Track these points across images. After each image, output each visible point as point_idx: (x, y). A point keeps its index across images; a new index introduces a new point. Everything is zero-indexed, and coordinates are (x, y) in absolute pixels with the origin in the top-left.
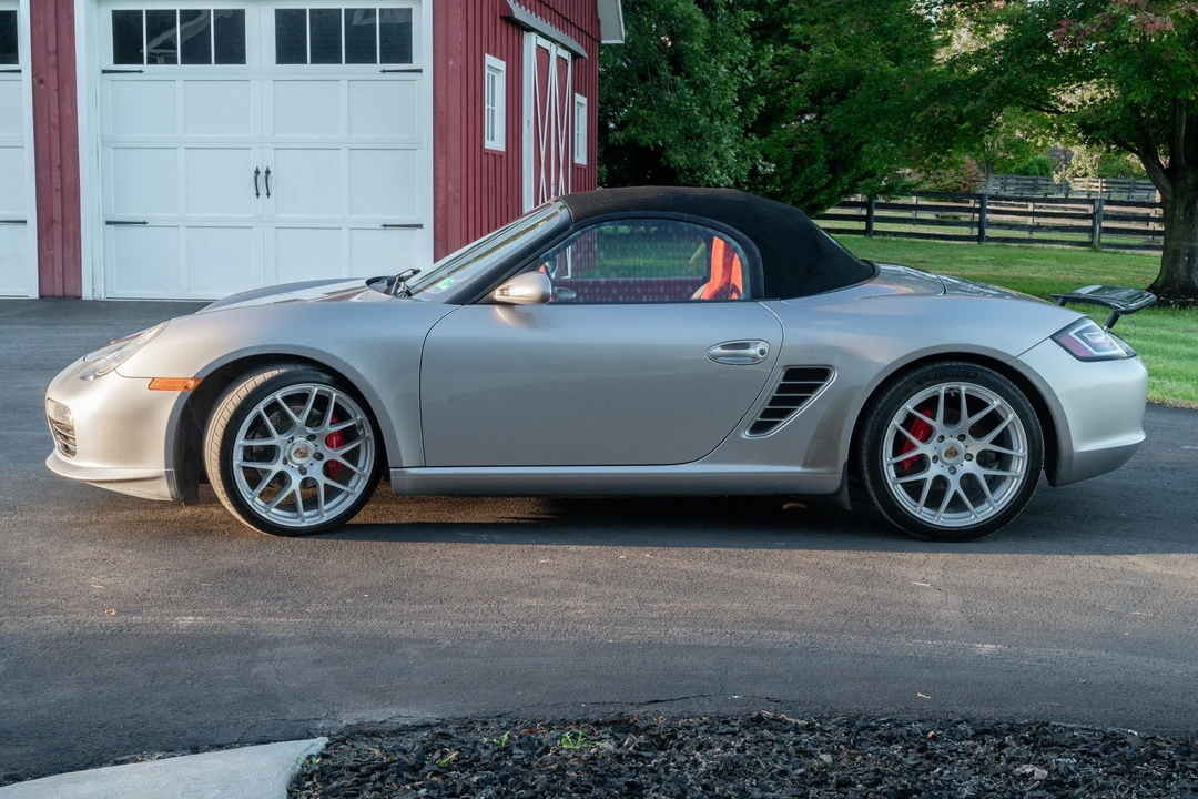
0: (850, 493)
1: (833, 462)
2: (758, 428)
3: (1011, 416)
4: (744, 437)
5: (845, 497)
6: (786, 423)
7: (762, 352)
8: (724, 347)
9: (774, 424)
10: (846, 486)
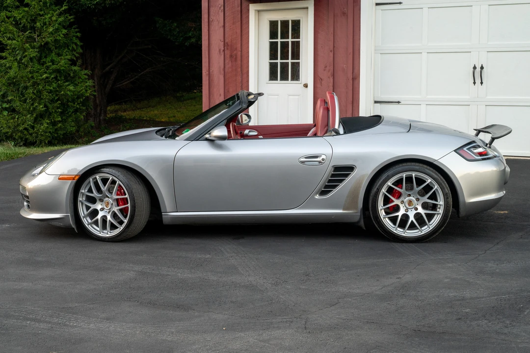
0: (364, 222)
1: (356, 208)
2: (323, 193)
3: (436, 187)
4: (316, 197)
5: (362, 223)
6: (335, 191)
7: (323, 159)
8: (306, 158)
9: (330, 191)
10: (362, 218)
